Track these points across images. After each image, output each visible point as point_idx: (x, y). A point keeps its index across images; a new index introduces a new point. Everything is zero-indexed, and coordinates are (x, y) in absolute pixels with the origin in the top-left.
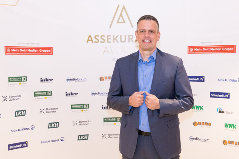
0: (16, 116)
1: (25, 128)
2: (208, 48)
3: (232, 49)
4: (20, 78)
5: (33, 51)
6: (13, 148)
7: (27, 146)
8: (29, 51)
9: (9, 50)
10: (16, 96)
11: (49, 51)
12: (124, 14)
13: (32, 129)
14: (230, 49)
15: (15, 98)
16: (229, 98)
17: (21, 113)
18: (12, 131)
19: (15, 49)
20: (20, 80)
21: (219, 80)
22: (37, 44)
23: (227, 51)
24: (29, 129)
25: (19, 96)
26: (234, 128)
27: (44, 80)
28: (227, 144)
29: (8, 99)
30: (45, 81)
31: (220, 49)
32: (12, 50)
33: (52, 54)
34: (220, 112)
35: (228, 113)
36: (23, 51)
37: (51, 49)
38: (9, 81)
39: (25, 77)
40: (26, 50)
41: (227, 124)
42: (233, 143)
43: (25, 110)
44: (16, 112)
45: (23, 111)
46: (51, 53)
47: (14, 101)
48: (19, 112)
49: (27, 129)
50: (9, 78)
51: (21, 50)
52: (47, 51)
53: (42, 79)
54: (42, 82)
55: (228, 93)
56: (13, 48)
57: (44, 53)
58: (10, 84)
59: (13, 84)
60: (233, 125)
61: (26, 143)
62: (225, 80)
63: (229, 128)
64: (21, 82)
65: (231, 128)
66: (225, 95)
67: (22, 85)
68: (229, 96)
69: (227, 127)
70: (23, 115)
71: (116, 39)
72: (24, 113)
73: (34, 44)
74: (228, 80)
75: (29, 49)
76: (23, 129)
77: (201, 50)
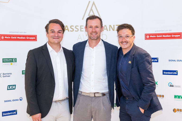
0: (8, 89)
1: (15, 99)
2: (161, 35)
3: (179, 36)
4: (11, 60)
5: (22, 38)
6: (6, 115)
7: (16, 114)
8: (18, 38)
9: (3, 38)
10: (8, 74)
11: (34, 38)
12: (94, 8)
13: (21, 100)
14: (178, 36)
15: (7, 75)
16: (177, 74)
17: (12, 87)
18: (5, 101)
19: (7, 36)
20: (11, 61)
21: (169, 61)
22: (25, 32)
23: (175, 37)
24: (18, 100)
25: (11, 74)
26: (181, 99)
28: (176, 111)
29: (2, 76)
31: (170, 36)
32: (6, 37)
33: (36, 41)
34: (171, 86)
35: (176, 86)
36: (13, 38)
37: (35, 36)
38: (3, 62)
39: (15, 59)
40: (16, 37)
41: (176, 95)
42: (181, 110)
43: (15, 85)
44: (8, 86)
45: (14, 85)
46: (35, 40)
47: (7, 77)
48: (11, 86)
49: (16, 100)
50: (3, 59)
51: (12, 38)
52: (33, 38)
55: (176, 71)
56: (6, 36)
57: (30, 39)
58: (4, 64)
59: (6, 64)
60: (180, 96)
61: (16, 111)
62: (174, 61)
63: (178, 98)
64: (12, 63)
65: (179, 98)
66: (174, 73)
67: (13, 65)
68: (177, 73)
69: (176, 98)
70: (14, 89)
72: (14, 87)
73: (22, 32)
74: (176, 60)
75: (18, 36)
76: (13, 100)
77: (155, 36)
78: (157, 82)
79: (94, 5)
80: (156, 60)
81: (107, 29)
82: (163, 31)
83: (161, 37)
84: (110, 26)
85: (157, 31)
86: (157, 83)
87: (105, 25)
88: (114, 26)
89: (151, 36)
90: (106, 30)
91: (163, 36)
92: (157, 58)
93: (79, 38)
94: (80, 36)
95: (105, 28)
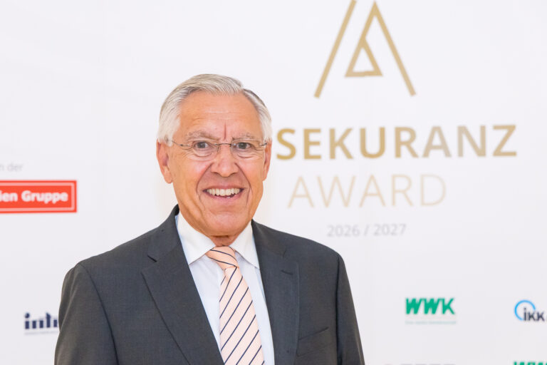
11: (64, 197)
12: (376, 38)
22: (14, 167)
27: (41, 323)
30: (41, 326)
33: (75, 211)
37: (68, 188)
46: (68, 206)
52: (55, 197)
53: (31, 320)
54: (31, 330)
57: (42, 204)
71: (341, 143)
79: (375, 22)
81: (444, 147)
84: (462, 131)
87: (437, 125)
88: (483, 129)
90: (440, 153)
93: (298, 193)
94: (301, 186)
95: (437, 142)
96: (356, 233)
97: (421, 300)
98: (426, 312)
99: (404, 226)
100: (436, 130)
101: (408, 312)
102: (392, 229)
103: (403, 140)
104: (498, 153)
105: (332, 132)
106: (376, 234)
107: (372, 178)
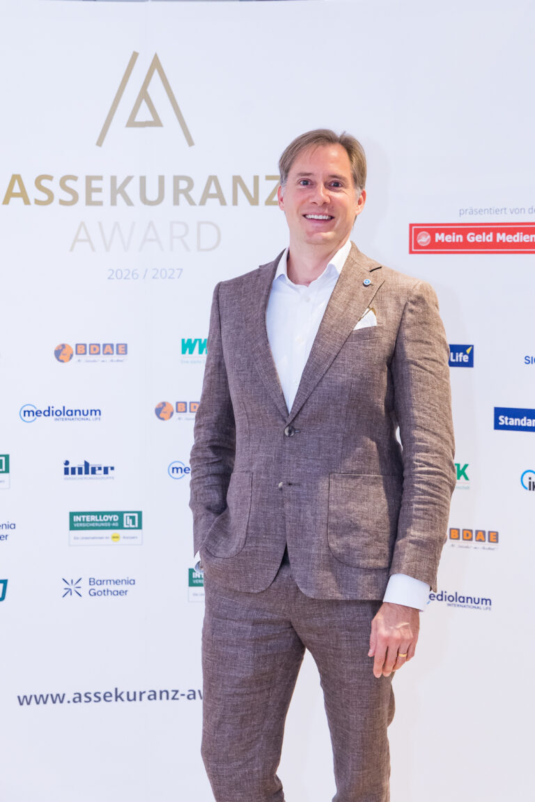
2: (488, 232)
21: (529, 361)
31: (532, 238)
34: (533, 487)
71: (121, 190)
77: (460, 238)
78: (466, 466)
79: (156, 74)
80: (462, 355)
81: (220, 196)
82: (497, 211)
83: (491, 240)
84: (237, 180)
85: (471, 213)
86: (467, 471)
87: (213, 174)
88: (256, 179)
89: (439, 237)
90: (217, 201)
91: (501, 237)
92: (468, 347)
93: (80, 237)
94: (82, 230)
95: (213, 190)
96: (135, 276)
97: (196, 340)
98: (201, 352)
99: (182, 270)
100: (213, 179)
101: (184, 352)
102: (169, 273)
103: (182, 188)
104: (269, 202)
105: (114, 179)
106: (153, 278)
107: (151, 224)
